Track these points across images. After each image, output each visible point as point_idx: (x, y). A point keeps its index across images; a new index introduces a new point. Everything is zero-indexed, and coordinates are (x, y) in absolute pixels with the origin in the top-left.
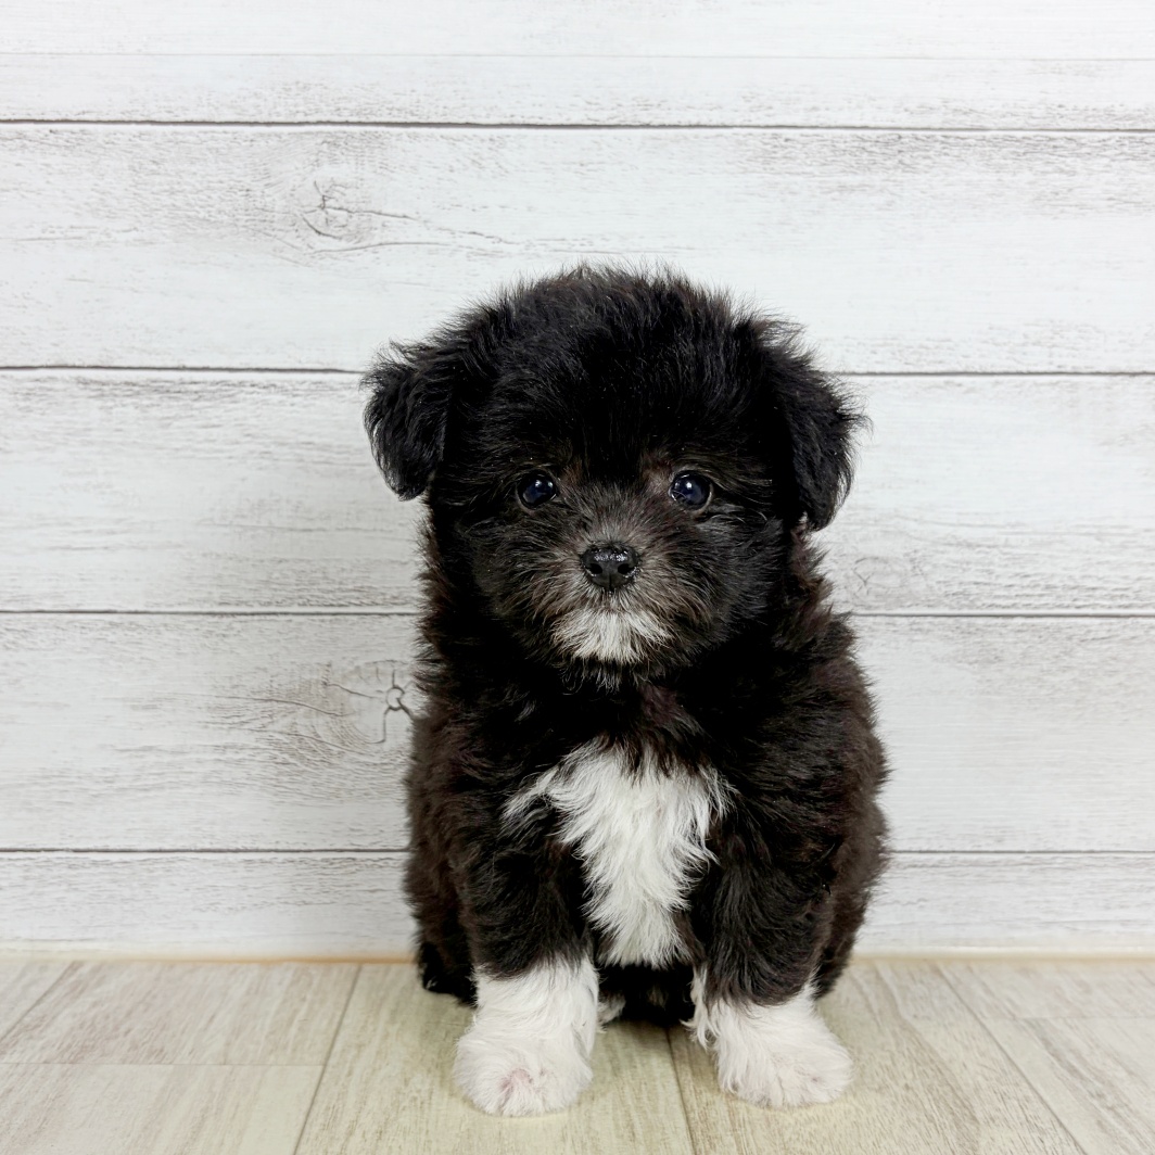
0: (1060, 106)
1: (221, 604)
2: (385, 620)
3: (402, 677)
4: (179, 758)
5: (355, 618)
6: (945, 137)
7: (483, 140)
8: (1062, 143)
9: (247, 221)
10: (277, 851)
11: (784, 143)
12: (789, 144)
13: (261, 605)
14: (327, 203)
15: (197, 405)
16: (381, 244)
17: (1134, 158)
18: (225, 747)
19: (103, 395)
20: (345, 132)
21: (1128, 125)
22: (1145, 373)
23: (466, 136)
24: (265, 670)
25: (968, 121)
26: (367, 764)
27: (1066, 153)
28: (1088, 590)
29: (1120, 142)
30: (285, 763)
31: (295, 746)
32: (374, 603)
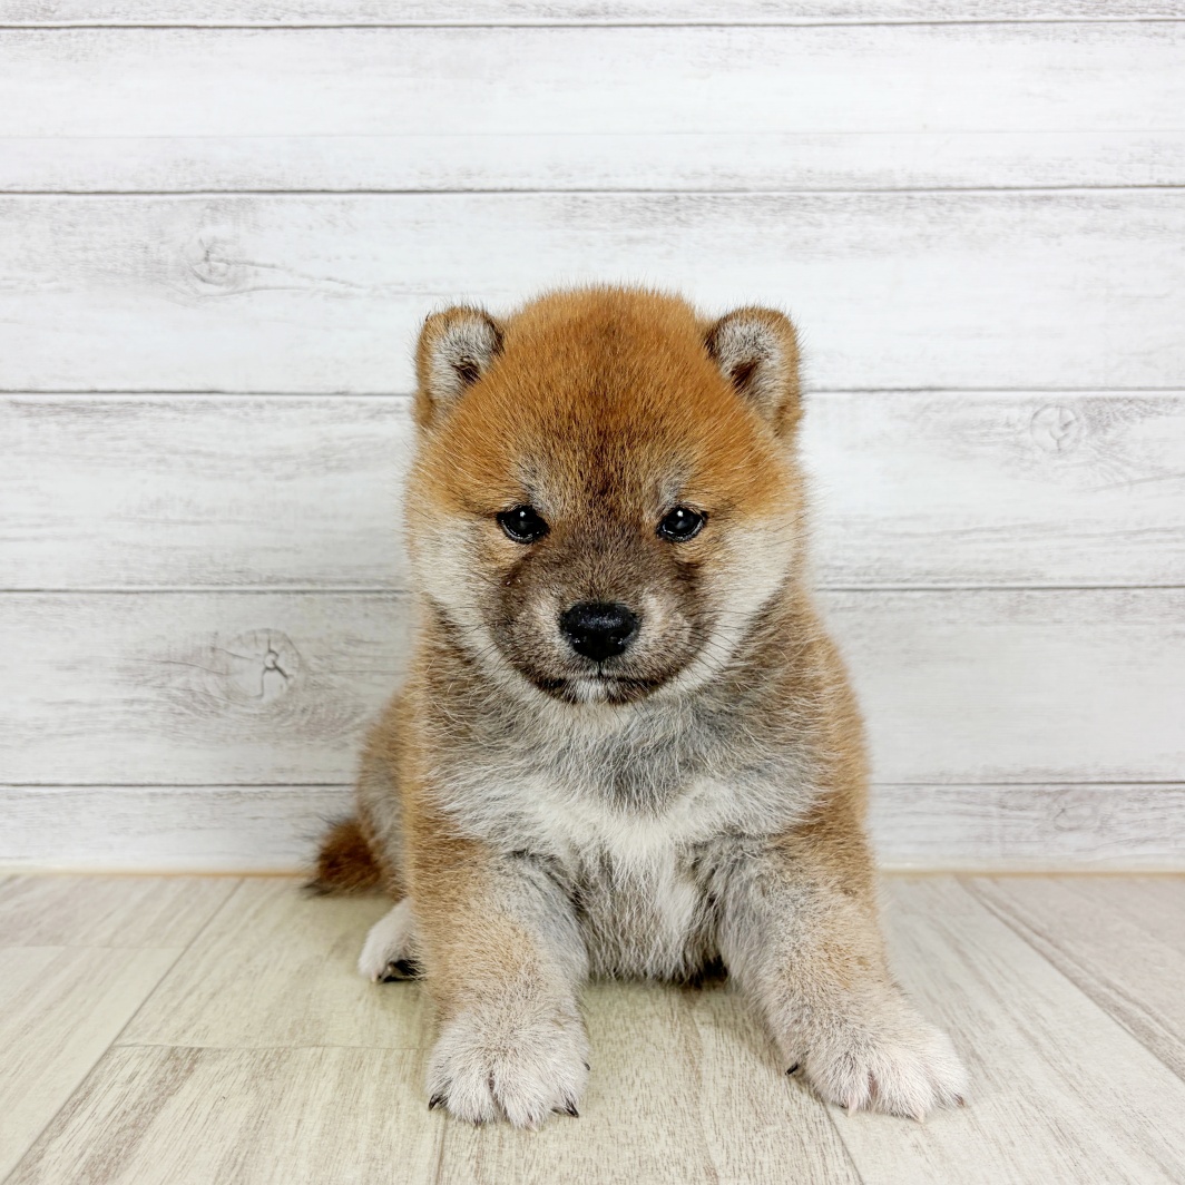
0: (809, 171)
1: (129, 583)
2: (262, 597)
3: (276, 642)
4: (95, 710)
5: (237, 596)
6: (714, 197)
7: (336, 204)
8: (811, 201)
9: (146, 272)
10: (176, 786)
11: (580, 203)
12: (585, 205)
13: (160, 584)
14: (212, 256)
15: (106, 421)
16: (254, 289)
17: (870, 212)
18: (132, 702)
19: (30, 415)
20: (224, 199)
21: (865, 185)
22: (882, 390)
23: (321, 201)
24: (164, 638)
25: (734, 184)
26: (249, 715)
27: (814, 210)
28: (836, 568)
29: (859, 200)
30: (181, 714)
31: (189, 699)
32: (252, 583)
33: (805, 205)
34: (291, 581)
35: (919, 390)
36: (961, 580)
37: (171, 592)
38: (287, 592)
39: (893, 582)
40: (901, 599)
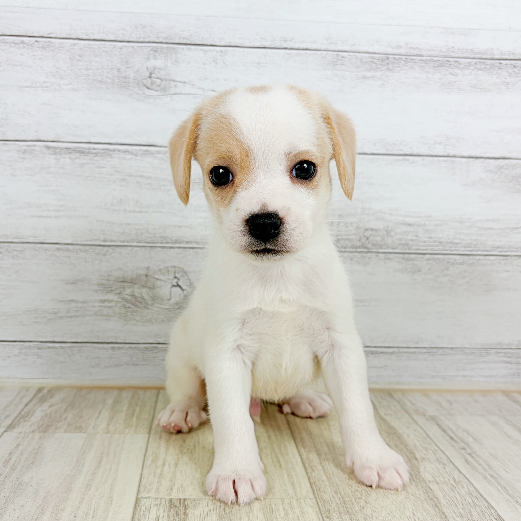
0: (453, 48)
1: (105, 241)
2: (172, 250)
3: (179, 273)
4: (85, 305)
5: (160, 249)
6: (406, 58)
7: (218, 52)
8: (453, 63)
9: (119, 82)
10: (125, 343)
11: (341, 58)
12: (343, 59)
13: (121, 242)
14: (153, 76)
15: (95, 158)
16: (174, 94)
17: (481, 70)
18: (104, 301)
19: (55, 153)
20: (160, 47)
21: (479, 56)
22: (482, 158)
23: (210, 50)
24: (122, 269)
25: (416, 52)
26: (163, 308)
27: (454, 67)
28: (455, 244)
29: (476, 63)
30: (129, 308)
31: (133, 300)
32: (168, 243)
33: (450, 65)
34: (187, 242)
35: (499, 158)
36: (513, 251)
37: (126, 246)
38: (185, 248)
39: (481, 251)
40: (485, 259)
